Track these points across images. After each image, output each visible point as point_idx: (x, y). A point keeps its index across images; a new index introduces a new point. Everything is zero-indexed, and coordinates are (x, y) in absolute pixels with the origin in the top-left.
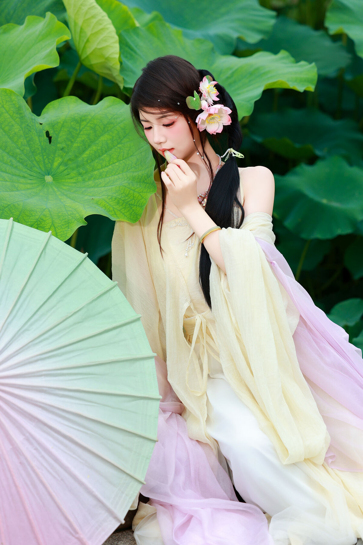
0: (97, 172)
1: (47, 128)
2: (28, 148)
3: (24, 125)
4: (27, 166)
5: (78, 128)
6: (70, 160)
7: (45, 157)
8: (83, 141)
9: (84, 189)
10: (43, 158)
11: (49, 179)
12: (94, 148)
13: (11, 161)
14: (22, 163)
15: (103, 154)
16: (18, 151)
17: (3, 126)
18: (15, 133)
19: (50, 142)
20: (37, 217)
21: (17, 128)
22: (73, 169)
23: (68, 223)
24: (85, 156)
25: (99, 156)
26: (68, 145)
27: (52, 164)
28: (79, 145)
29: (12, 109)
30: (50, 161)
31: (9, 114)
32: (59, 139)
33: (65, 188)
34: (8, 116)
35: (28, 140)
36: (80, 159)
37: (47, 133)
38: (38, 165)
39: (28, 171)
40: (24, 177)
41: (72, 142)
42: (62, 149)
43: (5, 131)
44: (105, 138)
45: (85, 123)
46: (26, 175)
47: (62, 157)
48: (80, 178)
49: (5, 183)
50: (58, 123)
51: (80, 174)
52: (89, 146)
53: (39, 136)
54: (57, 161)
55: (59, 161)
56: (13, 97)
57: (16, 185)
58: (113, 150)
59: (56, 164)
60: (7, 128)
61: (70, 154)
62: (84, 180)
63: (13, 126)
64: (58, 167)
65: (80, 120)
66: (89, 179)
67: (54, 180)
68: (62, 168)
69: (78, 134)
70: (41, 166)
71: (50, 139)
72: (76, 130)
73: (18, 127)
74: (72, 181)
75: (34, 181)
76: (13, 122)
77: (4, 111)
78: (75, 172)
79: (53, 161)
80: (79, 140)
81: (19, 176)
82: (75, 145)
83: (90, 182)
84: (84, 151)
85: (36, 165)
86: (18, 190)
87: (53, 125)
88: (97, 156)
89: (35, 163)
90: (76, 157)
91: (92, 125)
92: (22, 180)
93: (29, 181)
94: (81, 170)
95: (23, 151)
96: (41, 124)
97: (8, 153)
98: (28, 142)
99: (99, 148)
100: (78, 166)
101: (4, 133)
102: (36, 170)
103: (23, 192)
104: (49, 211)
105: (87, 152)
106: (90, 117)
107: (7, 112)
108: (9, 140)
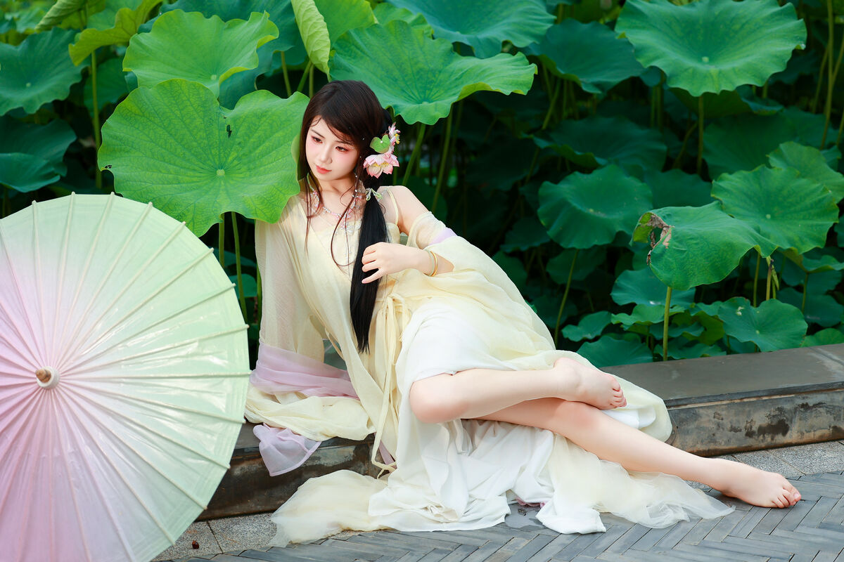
0: (262, 168)
1: (228, 123)
2: (206, 142)
3: (206, 119)
4: (201, 158)
5: (257, 123)
6: (244, 154)
7: (222, 151)
8: (259, 137)
9: (245, 185)
10: (219, 151)
11: (221, 172)
12: (267, 144)
13: (184, 154)
14: (196, 156)
15: (273, 150)
16: (195, 144)
17: (184, 119)
18: (196, 127)
19: (229, 135)
20: (179, 212)
21: (198, 122)
22: (245, 164)
23: (208, 219)
24: (257, 151)
25: (270, 152)
26: (245, 140)
27: (227, 159)
28: (255, 140)
29: (197, 102)
30: (226, 155)
31: (194, 108)
32: (239, 134)
33: (232, 182)
34: (192, 109)
35: (208, 132)
36: (253, 155)
37: (229, 127)
38: (214, 158)
39: (201, 165)
40: (194, 170)
41: (249, 138)
42: (239, 143)
43: (185, 124)
44: (279, 134)
45: (265, 119)
46: (196, 168)
47: (238, 151)
48: (248, 173)
49: (166, 175)
50: (240, 117)
51: (249, 170)
52: (264, 142)
53: (220, 130)
54: (234, 155)
55: (234, 156)
56: (201, 91)
57: (180, 177)
58: (283, 146)
59: (230, 158)
60: (188, 121)
61: (245, 149)
62: (250, 176)
63: (195, 119)
64: (232, 162)
65: (260, 116)
66: (255, 176)
67: (226, 173)
68: (236, 162)
69: (257, 130)
70: (216, 160)
71: (230, 132)
72: (256, 125)
73: (201, 120)
74: (242, 175)
75: (202, 175)
76: (196, 116)
77: (189, 104)
78: (245, 167)
79: (229, 156)
80: (256, 135)
81: (188, 169)
82: (252, 140)
83: (255, 178)
84: (258, 147)
85: (211, 158)
86: (179, 183)
87: (235, 120)
88: (267, 153)
89: (210, 156)
90: (250, 152)
91: (270, 122)
92: (191, 173)
93: (198, 174)
94: (252, 166)
95: (200, 144)
96: (225, 118)
97: (183, 146)
98: (207, 135)
99: (271, 144)
100: (250, 162)
101: (183, 126)
102: (210, 163)
103: (184, 185)
104: (195, 207)
105: (261, 148)
106: (270, 113)
107: (192, 106)
108: (187, 133)
